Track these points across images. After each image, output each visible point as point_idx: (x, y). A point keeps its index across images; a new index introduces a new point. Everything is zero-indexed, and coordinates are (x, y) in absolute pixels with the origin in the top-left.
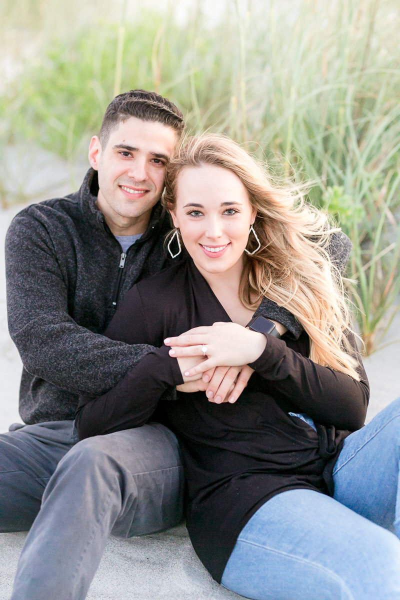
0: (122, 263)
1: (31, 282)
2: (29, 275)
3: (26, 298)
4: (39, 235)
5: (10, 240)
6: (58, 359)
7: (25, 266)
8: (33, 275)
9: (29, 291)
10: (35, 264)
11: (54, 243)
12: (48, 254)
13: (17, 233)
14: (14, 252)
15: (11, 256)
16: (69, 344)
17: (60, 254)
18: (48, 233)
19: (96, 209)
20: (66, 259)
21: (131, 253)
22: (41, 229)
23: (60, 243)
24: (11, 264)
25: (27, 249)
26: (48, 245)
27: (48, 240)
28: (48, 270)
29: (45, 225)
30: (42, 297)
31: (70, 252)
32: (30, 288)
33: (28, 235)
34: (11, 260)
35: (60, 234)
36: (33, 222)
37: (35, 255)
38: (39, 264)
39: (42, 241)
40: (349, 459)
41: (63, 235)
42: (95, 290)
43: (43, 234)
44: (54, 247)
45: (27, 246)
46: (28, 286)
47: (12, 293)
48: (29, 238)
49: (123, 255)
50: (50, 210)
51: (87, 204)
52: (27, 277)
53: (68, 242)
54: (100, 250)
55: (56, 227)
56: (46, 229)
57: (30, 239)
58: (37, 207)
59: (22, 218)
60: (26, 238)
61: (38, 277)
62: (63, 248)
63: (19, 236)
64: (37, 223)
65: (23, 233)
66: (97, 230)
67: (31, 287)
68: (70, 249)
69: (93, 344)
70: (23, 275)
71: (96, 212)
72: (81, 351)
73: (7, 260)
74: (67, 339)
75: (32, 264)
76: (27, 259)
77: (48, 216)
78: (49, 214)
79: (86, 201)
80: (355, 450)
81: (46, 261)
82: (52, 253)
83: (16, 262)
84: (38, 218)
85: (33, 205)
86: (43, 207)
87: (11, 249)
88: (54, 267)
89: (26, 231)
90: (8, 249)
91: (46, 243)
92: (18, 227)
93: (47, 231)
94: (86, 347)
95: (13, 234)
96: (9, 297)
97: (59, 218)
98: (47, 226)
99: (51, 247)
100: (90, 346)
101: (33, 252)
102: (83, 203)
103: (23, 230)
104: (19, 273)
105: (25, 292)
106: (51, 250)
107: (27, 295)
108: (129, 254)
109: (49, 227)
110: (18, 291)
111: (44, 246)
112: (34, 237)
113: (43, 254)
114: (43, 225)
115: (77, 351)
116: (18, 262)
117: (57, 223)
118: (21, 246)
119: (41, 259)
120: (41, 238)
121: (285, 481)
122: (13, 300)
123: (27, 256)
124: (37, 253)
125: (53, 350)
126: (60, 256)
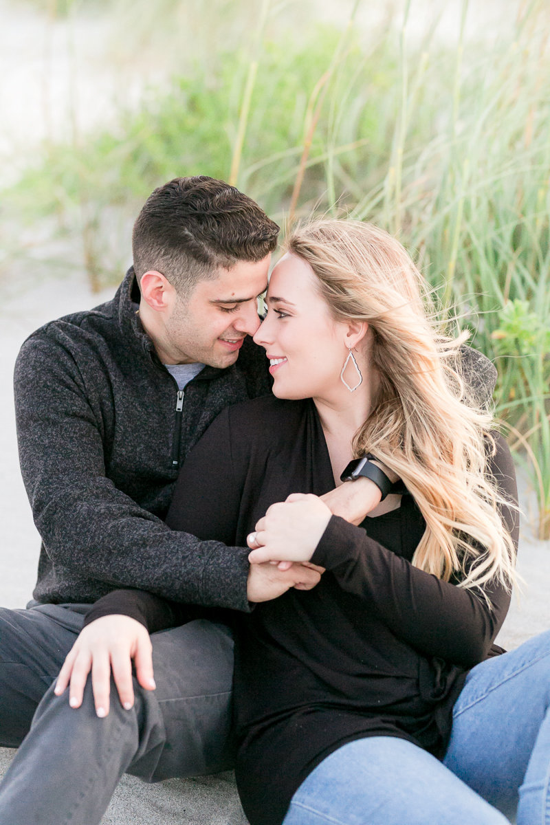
0: (180, 405)
1: (52, 435)
2: (49, 424)
3: (45, 458)
4: (63, 365)
5: (22, 374)
6: (87, 560)
7: (42, 412)
8: (55, 423)
9: (49, 447)
10: (57, 407)
11: (84, 377)
12: (74, 391)
13: (32, 363)
14: (27, 391)
15: (24, 396)
16: (99, 539)
17: (94, 394)
18: (76, 363)
19: (140, 332)
20: (100, 399)
21: (190, 390)
22: (66, 358)
23: (92, 378)
24: (23, 408)
25: (46, 386)
26: (75, 380)
27: (75, 373)
28: (75, 415)
29: (71, 351)
30: (67, 456)
31: (105, 390)
32: (49, 443)
33: (47, 365)
34: (23, 402)
35: (93, 365)
36: (54, 348)
37: (57, 394)
38: (61, 408)
39: (67, 374)
40: (478, 700)
41: (96, 366)
42: (142, 446)
43: (69, 364)
44: (84, 383)
45: (45, 382)
46: (47, 441)
47: (25, 452)
48: (49, 370)
49: (181, 394)
50: (76, 330)
51: (128, 323)
52: (46, 426)
53: (103, 376)
54: (148, 387)
55: (86, 355)
56: (72, 357)
57: (51, 371)
58: (59, 325)
59: (39, 341)
60: (44, 370)
61: (61, 426)
62: (96, 385)
63: (34, 368)
64: (60, 349)
65: (41, 363)
66: (143, 358)
67: (52, 442)
68: (106, 386)
69: (132, 540)
70: (41, 424)
71: (141, 337)
72: (115, 552)
73: (18, 402)
74: (95, 531)
75: (52, 408)
76: (45, 401)
77: (74, 338)
78: (76, 337)
79: (127, 318)
80: (488, 688)
81: (72, 401)
82: (81, 391)
83: (30, 406)
84: (60, 341)
85: (53, 322)
86: (66, 325)
87: (23, 387)
88: (84, 410)
89: (44, 361)
90: (19, 386)
91: (73, 378)
92: (33, 355)
93: (74, 360)
94: (122, 546)
95: (26, 366)
96: (23, 457)
97: (89, 342)
98: (73, 354)
99: (79, 381)
100: (127, 543)
101: (54, 390)
102: (123, 320)
103: (41, 358)
104: (35, 421)
105: (44, 449)
106: (79, 386)
107: (46, 454)
108: (188, 391)
109: (76, 354)
110: (34, 449)
111: (70, 381)
112: (57, 369)
113: (67, 392)
115: (110, 551)
116: (33, 406)
117: (87, 348)
118: (37, 383)
119: (65, 399)
120: (66, 370)
121: (367, 723)
122: (28, 462)
123: (45, 397)
124: (58, 392)
125: (79, 547)
126: (93, 396)
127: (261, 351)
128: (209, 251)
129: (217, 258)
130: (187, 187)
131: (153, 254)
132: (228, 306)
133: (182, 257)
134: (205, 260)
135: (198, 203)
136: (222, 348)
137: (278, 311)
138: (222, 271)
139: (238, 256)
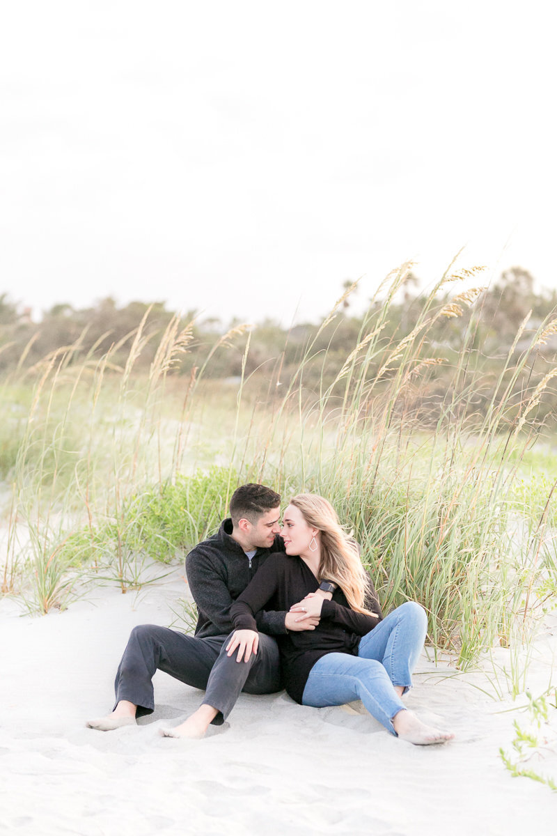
0: (250, 566)
18: (210, 560)
20: (221, 569)
23: (217, 563)
41: (217, 558)
49: (250, 562)
54: (238, 561)
64: (202, 555)
91: (210, 566)
97: (213, 551)
108: (253, 561)
111: (208, 567)
112: (203, 564)
114: (207, 557)
117: (213, 553)
120: (207, 563)
126: (219, 569)
127: (282, 539)
128: (261, 508)
129: (264, 510)
130: (247, 488)
131: (241, 513)
132: (269, 525)
133: (253, 512)
134: (260, 511)
135: (254, 493)
136: (269, 540)
137: (289, 524)
138: (267, 513)
139: (271, 507)
